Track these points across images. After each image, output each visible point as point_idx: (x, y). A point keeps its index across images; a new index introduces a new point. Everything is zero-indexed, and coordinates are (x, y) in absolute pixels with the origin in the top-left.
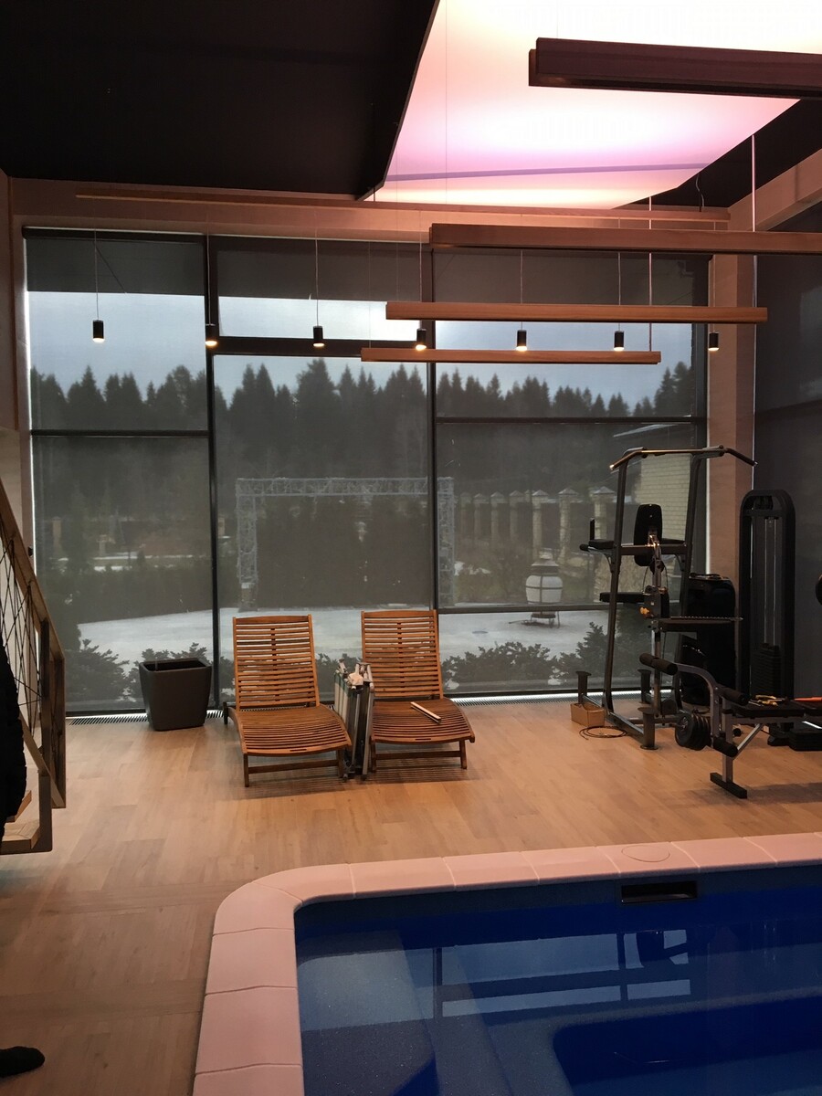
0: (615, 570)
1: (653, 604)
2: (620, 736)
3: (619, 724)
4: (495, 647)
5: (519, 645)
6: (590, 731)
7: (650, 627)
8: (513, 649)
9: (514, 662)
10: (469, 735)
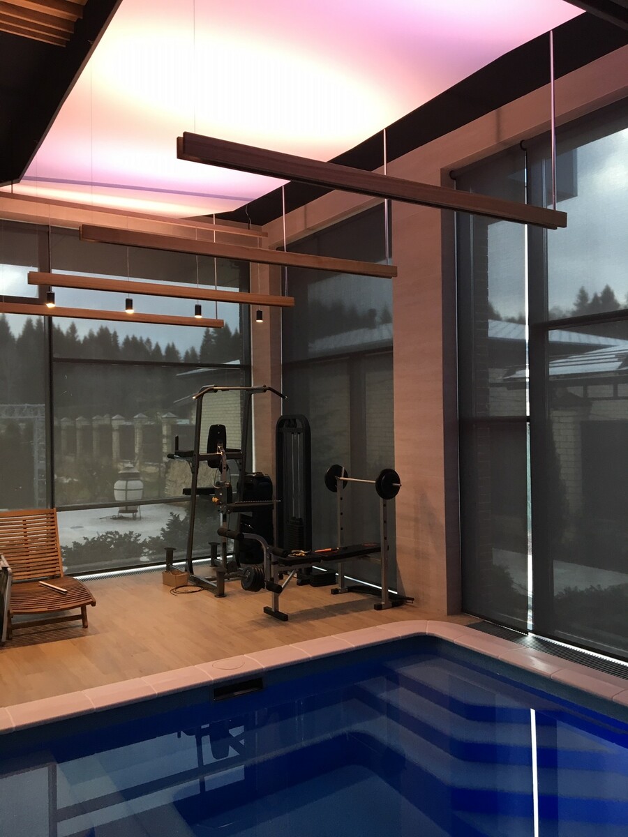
0: (195, 471)
1: (221, 494)
3: (199, 583)
5: (117, 533)
6: (178, 590)
7: (219, 511)
9: (112, 546)
10: (91, 600)
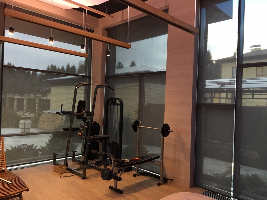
2: (72, 175)
4: (17, 146)
8: (24, 146)
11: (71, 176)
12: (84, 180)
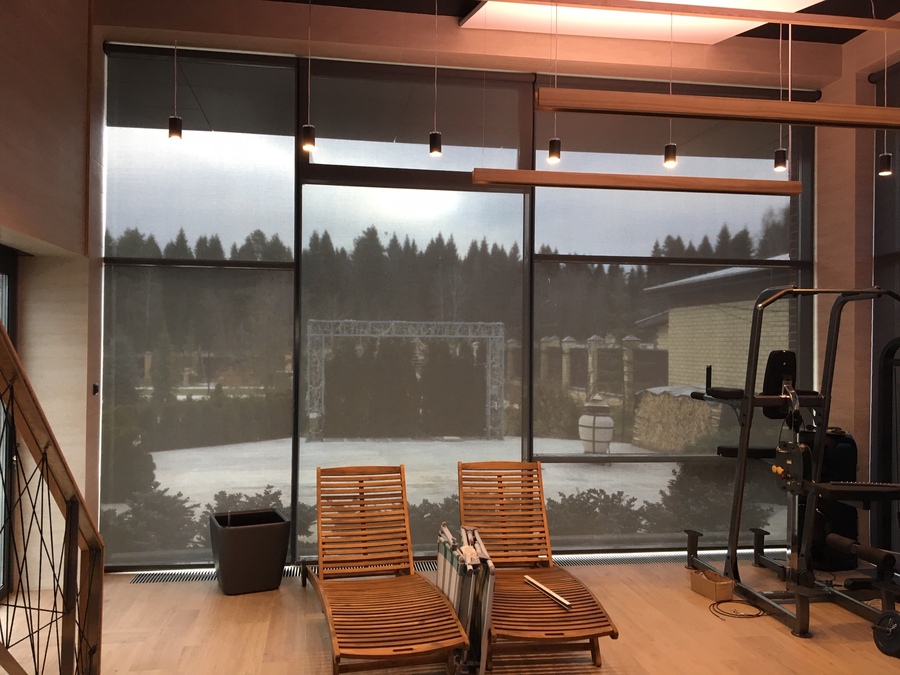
0: (746, 424)
1: (790, 462)
2: (758, 616)
3: (750, 598)
6: (721, 606)
8: (596, 495)
9: (597, 510)
10: (610, 629)
11: (752, 616)
12: (802, 640)
